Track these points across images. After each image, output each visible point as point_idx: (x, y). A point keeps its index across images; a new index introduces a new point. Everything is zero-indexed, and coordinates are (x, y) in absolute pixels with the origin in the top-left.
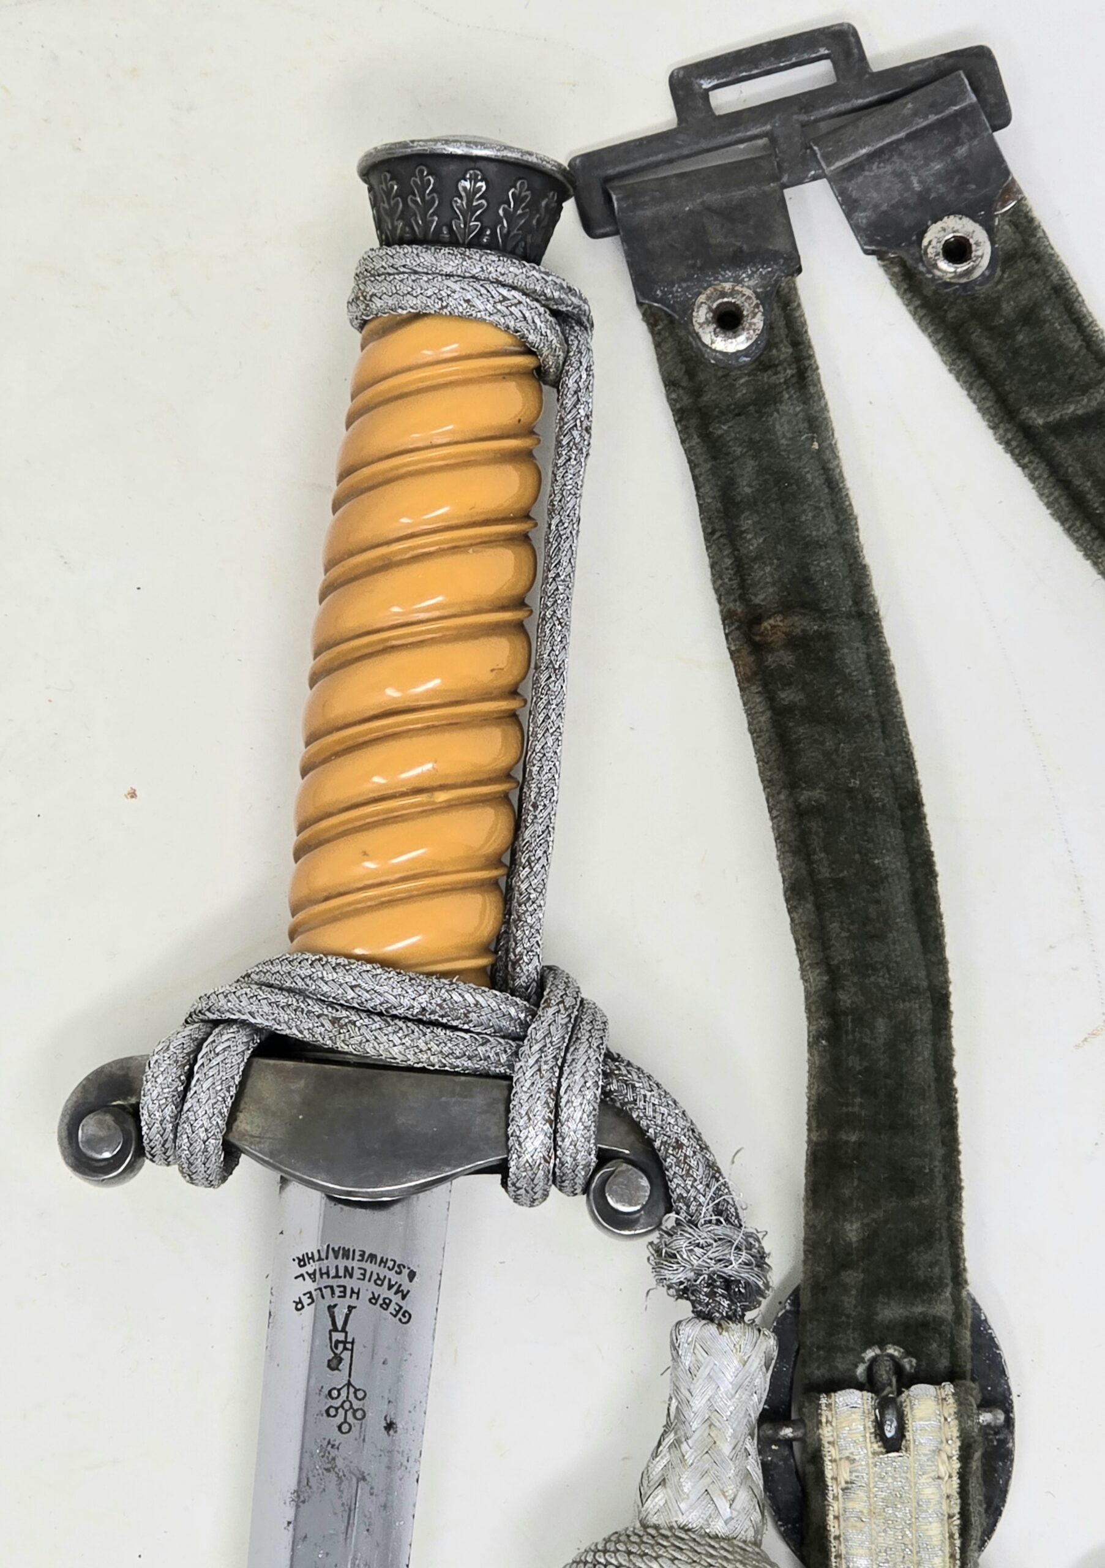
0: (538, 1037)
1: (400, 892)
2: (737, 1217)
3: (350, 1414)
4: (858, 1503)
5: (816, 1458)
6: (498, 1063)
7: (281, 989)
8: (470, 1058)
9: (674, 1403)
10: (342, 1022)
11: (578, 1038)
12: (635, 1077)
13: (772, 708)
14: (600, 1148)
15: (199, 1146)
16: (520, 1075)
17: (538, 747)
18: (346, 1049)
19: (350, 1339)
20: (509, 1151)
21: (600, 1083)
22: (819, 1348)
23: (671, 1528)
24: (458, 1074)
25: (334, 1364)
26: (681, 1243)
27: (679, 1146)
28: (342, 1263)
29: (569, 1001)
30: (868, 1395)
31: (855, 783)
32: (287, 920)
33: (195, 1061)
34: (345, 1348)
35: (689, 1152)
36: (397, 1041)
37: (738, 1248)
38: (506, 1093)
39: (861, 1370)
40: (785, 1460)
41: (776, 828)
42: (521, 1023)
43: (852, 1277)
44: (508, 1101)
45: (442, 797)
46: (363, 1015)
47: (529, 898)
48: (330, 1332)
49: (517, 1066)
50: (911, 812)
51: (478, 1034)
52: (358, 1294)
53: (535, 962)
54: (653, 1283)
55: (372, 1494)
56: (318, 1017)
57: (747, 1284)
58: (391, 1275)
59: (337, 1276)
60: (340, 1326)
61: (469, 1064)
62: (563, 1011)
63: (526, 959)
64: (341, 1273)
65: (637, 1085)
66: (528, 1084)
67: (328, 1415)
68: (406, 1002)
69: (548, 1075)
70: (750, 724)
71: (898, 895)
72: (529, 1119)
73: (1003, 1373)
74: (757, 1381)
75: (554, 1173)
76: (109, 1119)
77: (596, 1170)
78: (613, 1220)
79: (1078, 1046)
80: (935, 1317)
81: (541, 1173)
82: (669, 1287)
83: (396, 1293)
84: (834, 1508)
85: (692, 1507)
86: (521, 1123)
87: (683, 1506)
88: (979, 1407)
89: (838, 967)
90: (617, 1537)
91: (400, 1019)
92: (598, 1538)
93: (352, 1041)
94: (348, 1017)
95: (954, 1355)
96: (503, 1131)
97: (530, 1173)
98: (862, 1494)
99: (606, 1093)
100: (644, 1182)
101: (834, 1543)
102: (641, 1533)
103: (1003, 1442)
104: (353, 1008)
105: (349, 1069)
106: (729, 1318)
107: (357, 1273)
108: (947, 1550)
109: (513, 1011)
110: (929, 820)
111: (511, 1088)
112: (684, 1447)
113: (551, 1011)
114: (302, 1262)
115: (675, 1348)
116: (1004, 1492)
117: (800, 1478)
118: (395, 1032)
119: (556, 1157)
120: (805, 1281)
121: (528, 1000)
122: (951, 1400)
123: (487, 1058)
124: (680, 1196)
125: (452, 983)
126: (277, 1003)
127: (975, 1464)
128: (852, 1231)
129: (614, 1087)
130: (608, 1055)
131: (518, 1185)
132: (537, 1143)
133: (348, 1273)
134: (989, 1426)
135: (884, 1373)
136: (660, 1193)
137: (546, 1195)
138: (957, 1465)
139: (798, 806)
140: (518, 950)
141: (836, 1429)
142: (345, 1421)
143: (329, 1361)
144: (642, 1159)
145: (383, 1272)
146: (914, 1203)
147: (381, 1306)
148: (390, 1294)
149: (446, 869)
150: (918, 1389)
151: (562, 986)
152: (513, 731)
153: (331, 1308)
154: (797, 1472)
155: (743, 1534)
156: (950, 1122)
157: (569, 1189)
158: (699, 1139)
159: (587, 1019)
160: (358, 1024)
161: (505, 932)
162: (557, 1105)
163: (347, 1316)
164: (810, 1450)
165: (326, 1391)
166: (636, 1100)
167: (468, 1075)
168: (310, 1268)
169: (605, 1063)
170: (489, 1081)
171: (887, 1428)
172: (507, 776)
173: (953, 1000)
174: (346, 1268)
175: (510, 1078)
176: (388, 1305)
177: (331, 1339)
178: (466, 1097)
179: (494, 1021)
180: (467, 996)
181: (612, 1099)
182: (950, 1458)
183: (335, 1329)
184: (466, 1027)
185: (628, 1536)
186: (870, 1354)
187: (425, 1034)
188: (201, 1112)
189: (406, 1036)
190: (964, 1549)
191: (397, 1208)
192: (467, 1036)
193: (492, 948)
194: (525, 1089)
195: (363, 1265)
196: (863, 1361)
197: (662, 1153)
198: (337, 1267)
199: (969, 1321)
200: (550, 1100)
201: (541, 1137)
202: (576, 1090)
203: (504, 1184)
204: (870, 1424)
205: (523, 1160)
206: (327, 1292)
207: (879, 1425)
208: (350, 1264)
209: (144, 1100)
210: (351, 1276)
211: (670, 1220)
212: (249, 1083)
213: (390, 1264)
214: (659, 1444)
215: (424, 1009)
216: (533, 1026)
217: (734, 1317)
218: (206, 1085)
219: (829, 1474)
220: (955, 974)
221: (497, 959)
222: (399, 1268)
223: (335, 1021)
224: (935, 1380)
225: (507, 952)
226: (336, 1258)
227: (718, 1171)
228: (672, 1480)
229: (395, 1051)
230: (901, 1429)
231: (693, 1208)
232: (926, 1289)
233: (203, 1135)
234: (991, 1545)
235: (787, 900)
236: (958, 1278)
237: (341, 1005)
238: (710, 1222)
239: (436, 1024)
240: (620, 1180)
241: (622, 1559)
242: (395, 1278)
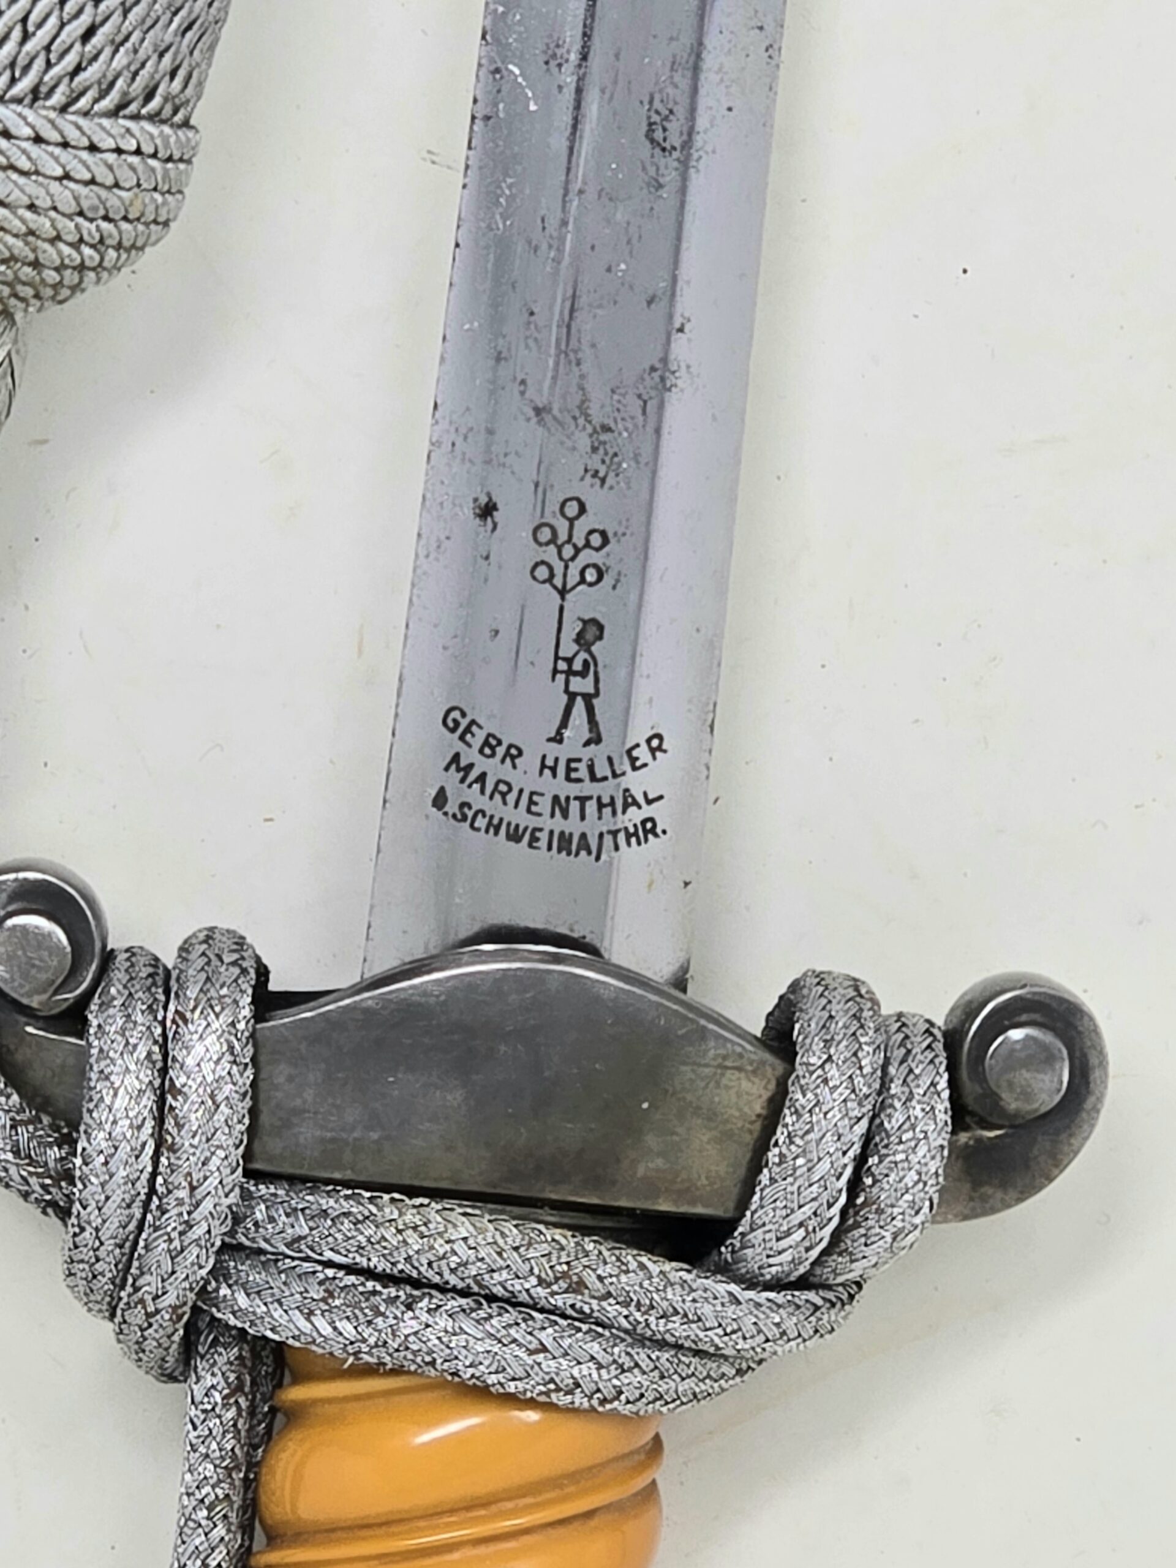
0: (195, 1251)
1: (449, 1527)
3: (563, 537)
6: (270, 1202)
7: (678, 1347)
8: (324, 1213)
10: (564, 1285)
11: (121, 1246)
12: (13, 1170)
14: (82, 1039)
15: (840, 1052)
16: (228, 1180)
18: (558, 1234)
19: (560, 678)
20: (253, 1035)
21: (78, 1161)
24: (347, 1184)
25: (591, 631)
28: (573, 826)
29: (137, 1317)
32: (664, 1474)
33: (844, 1213)
34: (569, 661)
36: (459, 1246)
38: (257, 1146)
42: (227, 1277)
44: (251, 1131)
46: (524, 1297)
47: (210, 1509)
48: (597, 694)
49: (234, 1197)
51: (307, 1259)
52: (543, 766)
53: (199, 1391)
55: (523, 382)
56: (609, 1295)
58: (479, 801)
59: (583, 800)
60: (579, 702)
61: (326, 1202)
62: (148, 1298)
63: (218, 1397)
64: (575, 806)
65: (10, 1156)
66: (215, 1162)
67: (603, 534)
68: (442, 1322)
69: (178, 1179)
72: (212, 1096)
75: (167, 992)
76: (1012, 1103)
77: (87, 997)
78: (57, 901)
81: (192, 992)
83: (471, 766)
86: (228, 1088)
90: (60, 293)
91: (454, 1289)
92: (93, 293)
93: (545, 1248)
94: (553, 1294)
96: (263, 1075)
97: (213, 993)
99: (68, 1141)
102: (13, 301)
104: (542, 1311)
105: (554, 1196)
107: (544, 805)
109: (242, 1300)
111: (247, 1156)
113: (170, 1299)
114: (649, 829)
118: (465, 1264)
119: (163, 1023)
121: (213, 1319)
123: (292, 1213)
125: (355, 1354)
126: (686, 1319)
129: (54, 1153)
130: (64, 1213)
131: (236, 971)
132: (199, 1049)
133: (560, 805)
137: (184, 949)
140: (231, 1414)
142: (571, 521)
143: (600, 637)
145: (495, 807)
147: (500, 743)
148: (481, 764)
151: (150, 1344)
153: (595, 739)
157: (140, 960)
159: (103, 1283)
160: (534, 1281)
161: (255, 1447)
162: (160, 1121)
163: (564, 724)
165: (608, 580)
166: (12, 1127)
167: (328, 1182)
168: (634, 816)
169: (69, 1198)
170: (288, 1169)
174: (565, 815)
175: (247, 1174)
176: (486, 743)
177: (597, 680)
178: (333, 1140)
179: (277, 1282)
180: (327, 1330)
181: (58, 1129)
183: (588, 698)
184: (330, 1272)
185: (37, 296)
187: (408, 1259)
188: (835, 1115)
189: (444, 1257)
191: (466, 929)
192: (329, 1255)
193: (280, 1418)
194: (221, 1153)
195: (533, 822)
198: (583, 817)
200: (174, 1132)
201: (190, 1062)
202: (125, 1149)
203: (263, 973)
205: (225, 1018)
206: (602, 770)
208: (558, 824)
209: (943, 1139)
210: (556, 799)
212: (742, 1172)
213: (481, 822)
215: (409, 1307)
216: (203, 1272)
218: (824, 1167)
221: (271, 1398)
222: (464, 814)
223: (578, 1287)
225: (252, 1411)
226: (583, 836)
229: (465, 1228)
233: (832, 1071)
237: (564, 1316)
239: (386, 1279)
240: (43, 976)
241: (49, 253)
242: (473, 795)
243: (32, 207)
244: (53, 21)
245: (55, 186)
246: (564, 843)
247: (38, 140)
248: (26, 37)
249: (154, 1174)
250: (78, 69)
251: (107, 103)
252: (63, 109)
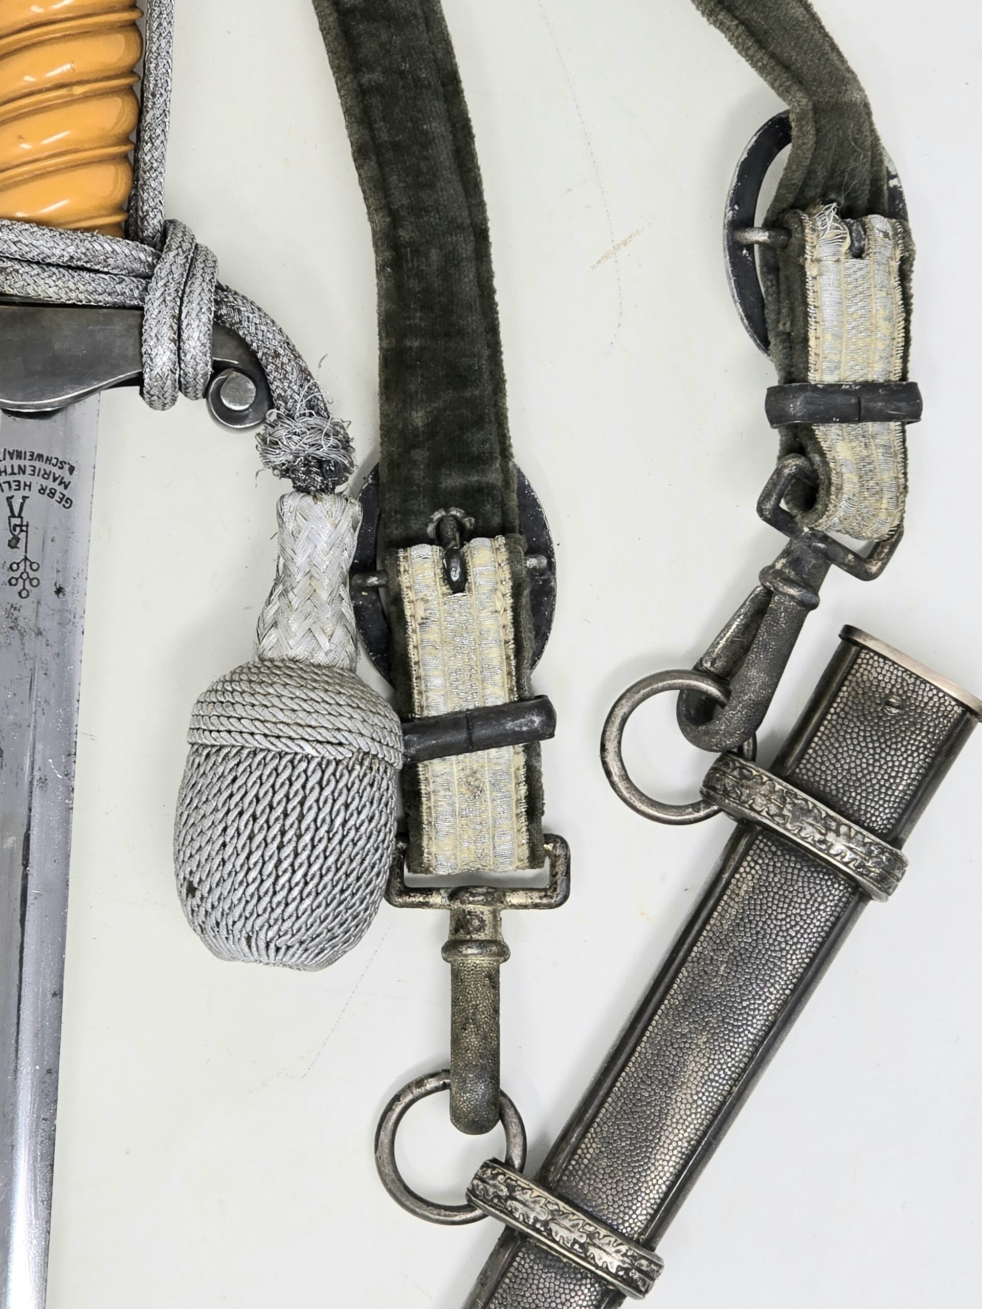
0: (162, 275)
1: (50, 166)
2: (326, 410)
3: (27, 582)
4: (433, 634)
5: (397, 600)
6: (132, 297)
8: (110, 294)
9: (282, 561)
10: (8, 271)
11: (194, 275)
12: (240, 303)
13: (337, 11)
14: (215, 361)
16: (150, 305)
17: (154, 49)
18: (12, 292)
19: (25, 523)
20: (143, 366)
21: (213, 309)
22: (396, 512)
23: (283, 660)
24: (101, 307)
25: (13, 544)
26: (282, 433)
27: (277, 355)
28: (16, 462)
29: (186, 246)
30: (436, 548)
31: (405, 66)
34: (22, 531)
35: (285, 360)
36: (52, 284)
37: (327, 435)
38: (139, 321)
39: (430, 529)
40: (373, 603)
41: (343, 105)
42: (149, 265)
43: (420, 455)
44: (141, 326)
45: (79, 90)
46: (24, 264)
47: (152, 167)
48: (9, 517)
49: (147, 298)
50: (451, 88)
51: (116, 275)
52: (30, 486)
53: (159, 216)
54: (261, 466)
55: (48, 645)
57: (336, 464)
58: (55, 470)
59: (13, 473)
60: (16, 513)
61: (109, 299)
62: (181, 253)
63: (151, 214)
64: (16, 471)
65: (242, 309)
66: (156, 312)
67: (11, 584)
68: (58, 252)
69: (171, 304)
70: (320, 24)
71: (443, 153)
72: (158, 339)
73: (545, 526)
74: (347, 540)
75: (180, 382)
77: (213, 377)
78: (227, 417)
79: (593, 267)
80: (488, 484)
81: (169, 382)
82: (274, 468)
83: (59, 484)
84: (414, 639)
85: (298, 643)
87: (291, 642)
88: (526, 554)
89: (397, 210)
90: (241, 670)
91: (53, 266)
92: (225, 671)
93: (17, 285)
94: (12, 266)
95: (505, 514)
96: (138, 351)
97: (160, 383)
98: (434, 627)
99: (217, 317)
100: (251, 386)
101: (414, 667)
102: (259, 666)
103: (547, 582)
104: (16, 259)
105: (15, 308)
106: (322, 490)
107: (29, 470)
108: (505, 668)
109: (142, 256)
110: (465, 94)
111: (143, 316)
112: (291, 595)
113: (172, 254)
115: (280, 516)
116: (549, 621)
117: (386, 617)
118: (50, 276)
119: (180, 368)
120: (383, 459)
121: (155, 248)
122: (503, 550)
123: (123, 294)
124: (280, 395)
125: (93, 236)
127: (525, 600)
128: (418, 418)
130: (219, 287)
131: (151, 392)
132: (165, 359)
133: (22, 470)
134: (534, 568)
135: (450, 530)
136: (264, 393)
137: (174, 400)
138: (510, 601)
139: (360, 86)
140: (145, 208)
141: (412, 576)
142: (24, 589)
143: (10, 541)
144: (250, 368)
145: (49, 468)
146: (467, 394)
147: (48, 495)
148: (55, 485)
149: (86, 146)
150: (477, 542)
151: (180, 235)
152: (133, 37)
153: (9, 499)
154: (383, 613)
155: (340, 664)
156: (493, 329)
157: (191, 394)
158: (293, 350)
159: (200, 259)
160: (20, 271)
161: (135, 195)
162: (179, 328)
163: (22, 504)
164: (392, 594)
165: (8, 565)
166: (241, 321)
167: (109, 307)
169: (216, 293)
170: (126, 312)
171: (453, 573)
172: (131, 72)
173: (491, 234)
174: (20, 467)
175: (142, 309)
176: (54, 494)
177: (10, 523)
178: (108, 325)
179: (128, 264)
180: (106, 245)
181: (223, 322)
182: (504, 595)
183: (13, 516)
184: (106, 270)
185: (250, 668)
186: (437, 516)
187: (73, 277)
189: (58, 279)
190: (518, 667)
191: (58, 416)
192: (107, 277)
193: (125, 208)
194: (154, 316)
195: (33, 463)
196: (431, 521)
197: (264, 362)
198: (12, 466)
199: (516, 486)
200: (173, 324)
201: (168, 353)
202: (194, 315)
203: (142, 393)
204: (438, 571)
205: (154, 373)
206: (6, 486)
207: (447, 572)
208: (22, 463)
210: (24, 473)
211: (272, 414)
213: (54, 461)
214: (271, 594)
215: (72, 257)
216: (158, 266)
217: (326, 490)
219: (408, 613)
220: (491, 213)
221: (129, 217)
222: (61, 464)
223: (2, 270)
224: (490, 534)
225: (137, 210)
226: (12, 458)
227: (310, 374)
228: (282, 622)
229: (51, 292)
230: (464, 574)
231: (290, 404)
232: (479, 461)
234: (541, 664)
235: (355, 160)
236: (505, 452)
237: (7, 258)
238: (304, 415)
239: (82, 268)
240: (231, 385)
241: (245, 686)
242: (58, 472)
243: (253, 705)
244: (249, 784)
245: (244, 715)
246: (19, 455)
247: (252, 734)
248: (260, 777)
249: (180, 307)
250: (238, 765)
251: (225, 751)
252: (243, 747)
